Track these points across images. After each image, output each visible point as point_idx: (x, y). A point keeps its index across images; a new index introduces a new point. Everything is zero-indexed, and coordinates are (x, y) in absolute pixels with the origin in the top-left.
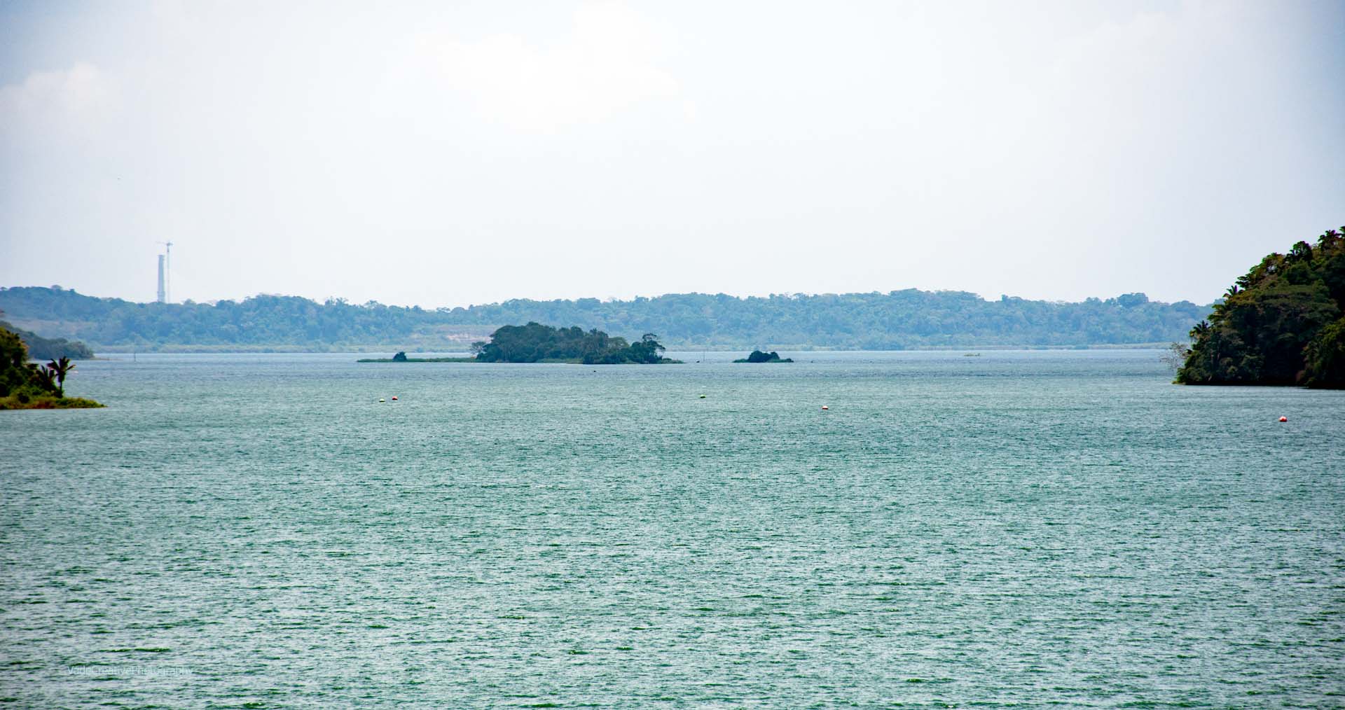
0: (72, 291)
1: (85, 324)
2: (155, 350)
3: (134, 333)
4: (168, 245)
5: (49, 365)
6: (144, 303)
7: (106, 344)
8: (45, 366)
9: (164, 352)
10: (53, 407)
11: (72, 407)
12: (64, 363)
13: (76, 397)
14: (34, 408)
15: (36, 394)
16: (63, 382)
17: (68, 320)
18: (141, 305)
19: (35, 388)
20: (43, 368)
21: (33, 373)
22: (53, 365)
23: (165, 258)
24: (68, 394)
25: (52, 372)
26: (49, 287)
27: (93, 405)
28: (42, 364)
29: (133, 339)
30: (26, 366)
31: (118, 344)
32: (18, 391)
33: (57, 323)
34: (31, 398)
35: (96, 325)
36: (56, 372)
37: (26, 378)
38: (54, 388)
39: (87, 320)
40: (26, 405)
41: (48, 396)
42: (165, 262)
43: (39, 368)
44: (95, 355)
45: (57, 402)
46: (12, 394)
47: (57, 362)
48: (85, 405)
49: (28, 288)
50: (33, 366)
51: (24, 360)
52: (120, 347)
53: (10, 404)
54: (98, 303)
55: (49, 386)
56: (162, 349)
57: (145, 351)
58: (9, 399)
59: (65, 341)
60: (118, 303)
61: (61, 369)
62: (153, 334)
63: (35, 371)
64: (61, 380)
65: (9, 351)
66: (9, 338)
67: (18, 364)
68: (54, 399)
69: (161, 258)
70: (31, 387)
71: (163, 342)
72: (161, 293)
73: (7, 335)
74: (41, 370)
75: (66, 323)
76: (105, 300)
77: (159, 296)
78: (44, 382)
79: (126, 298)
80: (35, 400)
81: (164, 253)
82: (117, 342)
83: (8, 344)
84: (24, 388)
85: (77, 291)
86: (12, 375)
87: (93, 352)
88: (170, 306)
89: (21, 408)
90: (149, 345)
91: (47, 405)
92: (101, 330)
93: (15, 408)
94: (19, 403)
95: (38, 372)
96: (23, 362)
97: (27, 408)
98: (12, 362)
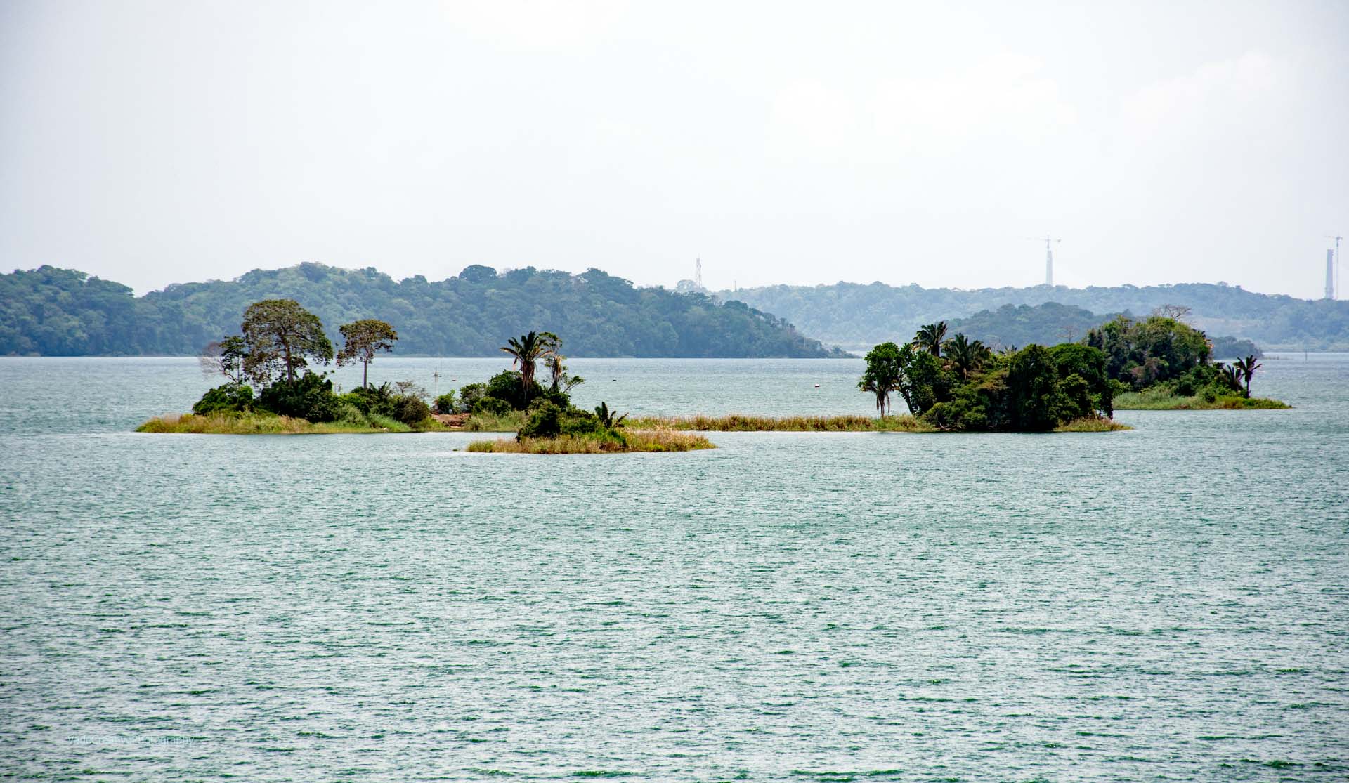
0: (1238, 287)
1: (1253, 322)
2: (1324, 349)
3: (1301, 331)
4: (1338, 239)
5: (1236, 364)
6: (1313, 299)
7: (1272, 343)
8: (1232, 366)
9: (1333, 351)
10: (1239, 408)
11: (1260, 407)
12: (1250, 362)
13: (1263, 399)
14: (1220, 408)
15: (1222, 394)
16: (1250, 382)
17: (1234, 318)
18: (1310, 302)
19: (1222, 388)
20: (1229, 367)
21: (1218, 373)
22: (1240, 364)
23: (1335, 253)
24: (1255, 394)
25: (1239, 372)
26: (1215, 283)
27: (1281, 406)
28: (1229, 363)
29: (1300, 337)
30: (1211, 365)
31: (1284, 343)
32: (1204, 391)
33: (1222, 321)
34: (1217, 398)
35: (1262, 323)
36: (1242, 372)
37: (1213, 377)
38: (1241, 388)
39: (1253, 318)
40: (1212, 406)
41: (1234, 396)
42: (1334, 257)
43: (1225, 367)
44: (1264, 354)
45: (1244, 402)
46: (1198, 393)
47: (1244, 361)
48: (1272, 406)
49: (1193, 285)
50: (1219, 365)
51: (1211, 359)
52: (1288, 346)
53: (1196, 404)
54: (1264, 301)
55: (1235, 386)
56: (1331, 348)
57: (1313, 351)
58: (1195, 398)
59: (1234, 340)
60: (1285, 300)
61: (1248, 368)
62: (1322, 332)
63: (1221, 371)
64: (1248, 379)
65: (1195, 350)
66: (1195, 336)
67: (1203, 362)
68: (1241, 399)
69: (1330, 253)
70: (1218, 386)
71: (1332, 341)
72: (1330, 289)
73: (1193, 333)
74: (1228, 370)
75: (1232, 321)
76: (1272, 297)
77: (1327, 293)
78: (1231, 382)
79: (1293, 295)
80: (1222, 401)
81: (1334, 247)
82: (1285, 340)
83: (1194, 342)
84: (1209, 387)
85: (1244, 288)
86: (1198, 375)
87: (1262, 352)
88: (1340, 302)
89: (1207, 408)
90: (1318, 344)
91: (1234, 406)
92: (1267, 328)
93: (1202, 409)
94: (1206, 403)
95: (1225, 371)
96: (1208, 361)
97: (1214, 409)
98: (1198, 361)
